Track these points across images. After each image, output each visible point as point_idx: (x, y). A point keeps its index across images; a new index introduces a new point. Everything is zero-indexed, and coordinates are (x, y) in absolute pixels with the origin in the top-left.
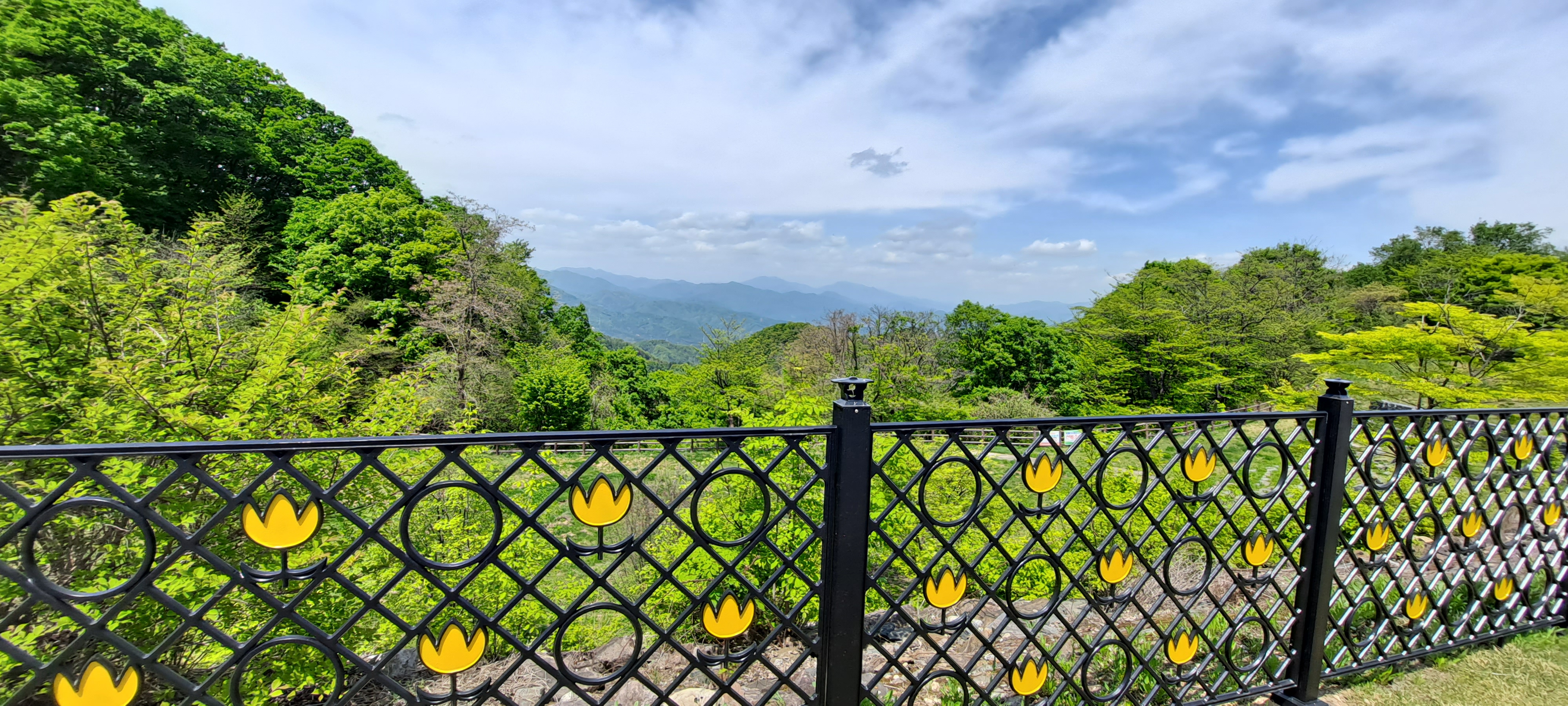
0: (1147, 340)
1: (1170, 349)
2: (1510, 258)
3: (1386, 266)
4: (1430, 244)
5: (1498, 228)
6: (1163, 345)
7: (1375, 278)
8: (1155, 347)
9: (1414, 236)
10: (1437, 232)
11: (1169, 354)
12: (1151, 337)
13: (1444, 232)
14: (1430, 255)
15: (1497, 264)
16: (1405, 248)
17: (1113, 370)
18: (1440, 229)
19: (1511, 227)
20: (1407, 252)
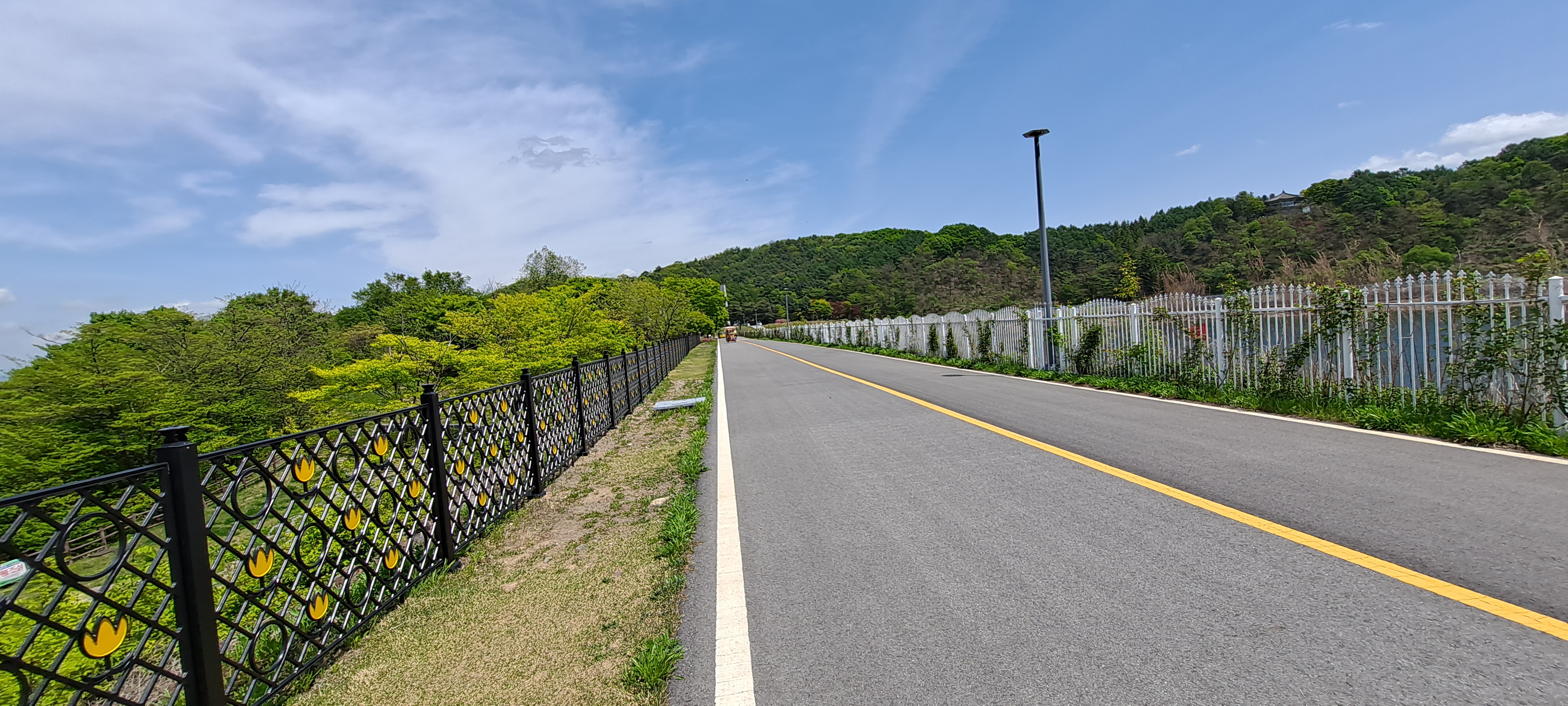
0: (114, 413)
1: (150, 418)
2: (451, 299)
3: (367, 307)
4: (397, 288)
5: (439, 275)
6: (138, 416)
7: (360, 319)
8: (129, 418)
9: (384, 281)
10: (401, 277)
11: (149, 424)
12: (118, 409)
13: (406, 278)
14: (398, 298)
15: (444, 303)
16: (380, 293)
17: (63, 461)
18: (402, 276)
19: (448, 275)
20: (382, 296)
